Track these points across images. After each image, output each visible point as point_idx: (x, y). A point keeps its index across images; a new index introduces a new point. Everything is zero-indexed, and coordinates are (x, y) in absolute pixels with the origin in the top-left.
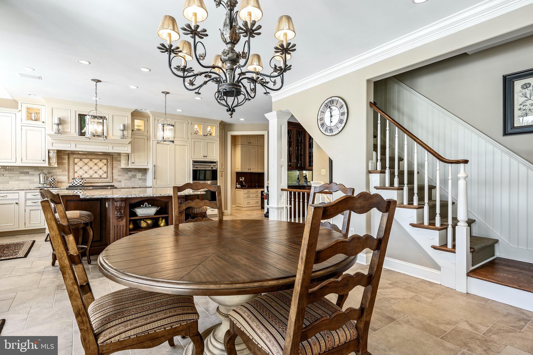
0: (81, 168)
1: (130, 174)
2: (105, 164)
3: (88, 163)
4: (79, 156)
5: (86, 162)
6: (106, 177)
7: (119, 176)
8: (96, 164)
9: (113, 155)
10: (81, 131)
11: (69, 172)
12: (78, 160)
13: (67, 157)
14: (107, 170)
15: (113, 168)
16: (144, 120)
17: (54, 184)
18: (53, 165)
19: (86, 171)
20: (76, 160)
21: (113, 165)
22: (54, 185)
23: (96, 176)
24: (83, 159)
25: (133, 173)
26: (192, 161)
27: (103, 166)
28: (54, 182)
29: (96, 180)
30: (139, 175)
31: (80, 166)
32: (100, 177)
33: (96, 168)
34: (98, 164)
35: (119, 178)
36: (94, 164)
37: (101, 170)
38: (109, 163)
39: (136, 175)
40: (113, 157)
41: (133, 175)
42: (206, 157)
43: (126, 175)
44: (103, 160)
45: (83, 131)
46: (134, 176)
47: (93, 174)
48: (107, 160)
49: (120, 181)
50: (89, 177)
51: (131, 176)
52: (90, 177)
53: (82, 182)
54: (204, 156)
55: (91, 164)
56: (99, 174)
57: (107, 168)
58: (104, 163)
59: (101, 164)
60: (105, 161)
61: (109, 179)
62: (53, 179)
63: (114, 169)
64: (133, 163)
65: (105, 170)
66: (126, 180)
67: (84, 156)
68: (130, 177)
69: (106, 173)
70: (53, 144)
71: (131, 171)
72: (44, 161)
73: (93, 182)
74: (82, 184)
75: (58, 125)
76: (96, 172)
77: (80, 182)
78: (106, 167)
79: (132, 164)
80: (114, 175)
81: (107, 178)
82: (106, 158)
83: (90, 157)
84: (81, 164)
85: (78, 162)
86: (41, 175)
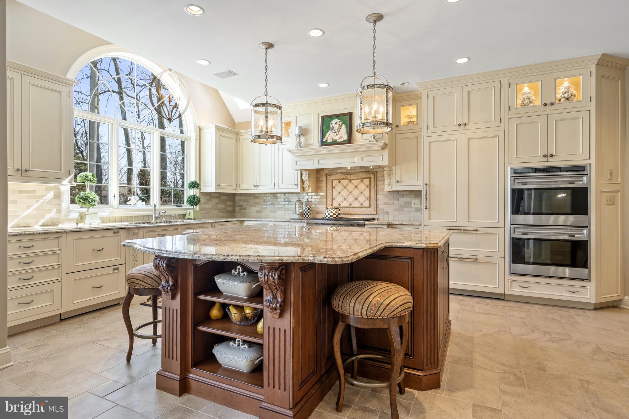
0: (339, 193)
1: (403, 200)
2: (367, 187)
3: (347, 185)
4: (337, 177)
5: (345, 185)
6: (368, 206)
7: (386, 203)
8: (356, 187)
9: (377, 172)
10: (322, 140)
11: (327, 199)
12: (337, 181)
13: (324, 179)
14: (370, 194)
15: (377, 192)
16: (417, 104)
17: (309, 214)
18: (307, 190)
19: (345, 197)
20: (335, 182)
21: (378, 187)
22: (309, 216)
23: (356, 204)
24: (341, 180)
25: (406, 199)
26: (511, 168)
27: (364, 189)
28: (309, 212)
29: (356, 209)
30: (415, 202)
31: (338, 191)
32: (361, 206)
33: (356, 192)
34: (359, 187)
35: (386, 208)
36: (354, 187)
37: (362, 195)
38: (372, 184)
39: (410, 203)
40: (378, 174)
41: (405, 203)
42: (552, 156)
43: (395, 202)
44: (364, 180)
45: (324, 140)
46: (409, 204)
47: (353, 201)
48: (370, 179)
49: (387, 213)
50: (348, 206)
51: (402, 203)
52: (350, 206)
53: (334, 212)
54: (545, 156)
55: (350, 187)
56: (360, 202)
57: (370, 192)
58: (365, 185)
59: (362, 187)
60: (367, 182)
61: (372, 210)
62: (307, 209)
63: (379, 193)
64: (398, 182)
65: (368, 195)
66: (396, 210)
67: (343, 177)
68: (401, 206)
69: (369, 200)
70: (297, 162)
71: (403, 196)
72: (296, 185)
73: (352, 213)
74: (333, 216)
75: (299, 136)
76: (356, 199)
77: (332, 212)
78: (368, 190)
79: (397, 184)
80: (378, 203)
81: (370, 207)
82: (369, 176)
83: (349, 177)
84: (339, 187)
85: (337, 185)
86: (297, 203)
